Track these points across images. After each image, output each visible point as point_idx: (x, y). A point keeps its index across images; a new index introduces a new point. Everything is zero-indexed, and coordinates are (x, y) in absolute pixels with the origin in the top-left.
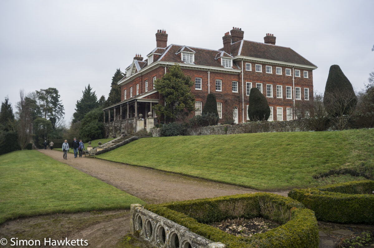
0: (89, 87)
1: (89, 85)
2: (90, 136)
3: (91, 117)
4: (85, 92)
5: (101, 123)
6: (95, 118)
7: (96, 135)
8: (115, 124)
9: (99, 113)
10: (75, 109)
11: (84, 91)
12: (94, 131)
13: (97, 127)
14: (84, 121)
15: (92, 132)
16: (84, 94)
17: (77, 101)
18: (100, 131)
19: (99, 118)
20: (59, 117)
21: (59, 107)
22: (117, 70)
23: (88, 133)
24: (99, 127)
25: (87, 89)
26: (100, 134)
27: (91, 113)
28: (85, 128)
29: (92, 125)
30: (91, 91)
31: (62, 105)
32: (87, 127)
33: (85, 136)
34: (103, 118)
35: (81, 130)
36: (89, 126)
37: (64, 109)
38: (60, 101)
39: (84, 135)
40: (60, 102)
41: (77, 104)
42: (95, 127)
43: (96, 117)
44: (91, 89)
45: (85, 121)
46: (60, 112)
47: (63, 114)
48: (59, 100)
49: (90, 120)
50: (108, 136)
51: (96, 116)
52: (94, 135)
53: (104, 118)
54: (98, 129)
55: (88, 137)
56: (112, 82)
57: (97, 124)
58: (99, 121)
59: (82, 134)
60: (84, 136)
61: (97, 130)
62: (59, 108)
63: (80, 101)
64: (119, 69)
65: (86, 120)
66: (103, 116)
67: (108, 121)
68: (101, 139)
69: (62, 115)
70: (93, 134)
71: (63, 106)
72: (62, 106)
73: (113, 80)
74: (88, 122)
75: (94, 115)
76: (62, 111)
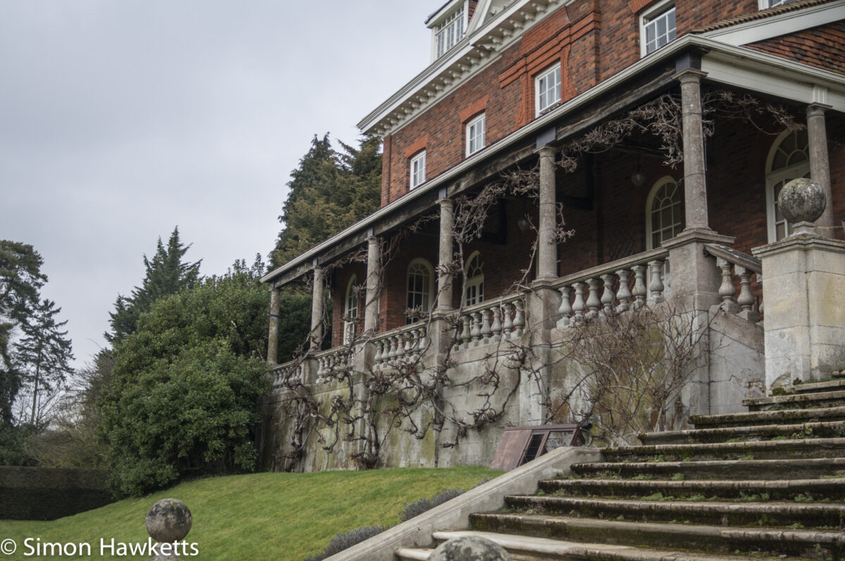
0: (174, 241)
1: (176, 233)
2: (167, 446)
3: (182, 325)
4: (156, 263)
5: (250, 363)
6: (212, 332)
7: (217, 444)
8: (369, 362)
9: (235, 302)
10: (107, 335)
11: (150, 260)
12: (200, 412)
13: (222, 384)
14: (135, 349)
15: (185, 422)
16: (149, 270)
17: (119, 301)
18: (242, 416)
19: (238, 329)
20: (53, 384)
21: (52, 345)
22: (316, 142)
23: (154, 429)
24: (235, 386)
25: (166, 249)
26: (238, 441)
27: (184, 301)
28: (136, 388)
29: (190, 368)
30: (183, 260)
31: (66, 338)
32: (149, 383)
33: (134, 450)
34: (262, 334)
35: (113, 408)
36: (166, 379)
37: (71, 357)
38: (61, 324)
39: (124, 440)
40: (60, 330)
41: (115, 312)
42: (208, 385)
43: (217, 323)
44: (185, 250)
45: (143, 349)
46: (58, 365)
47: (66, 374)
48: (56, 323)
49: (172, 342)
50: (300, 455)
51: (219, 315)
52: (199, 445)
53: (273, 330)
54: (233, 398)
55: (152, 454)
56: (286, 198)
57: (225, 369)
58: (236, 348)
59: (113, 436)
60: (124, 448)
61: (224, 405)
62: (54, 351)
63: (128, 300)
64: (325, 139)
65: (147, 342)
66: (265, 322)
67: (307, 347)
68: (248, 471)
69: (63, 378)
70: (192, 432)
71: (68, 343)
72: (66, 344)
73: (292, 185)
74: (158, 354)
75: (206, 312)
76: (63, 364)
